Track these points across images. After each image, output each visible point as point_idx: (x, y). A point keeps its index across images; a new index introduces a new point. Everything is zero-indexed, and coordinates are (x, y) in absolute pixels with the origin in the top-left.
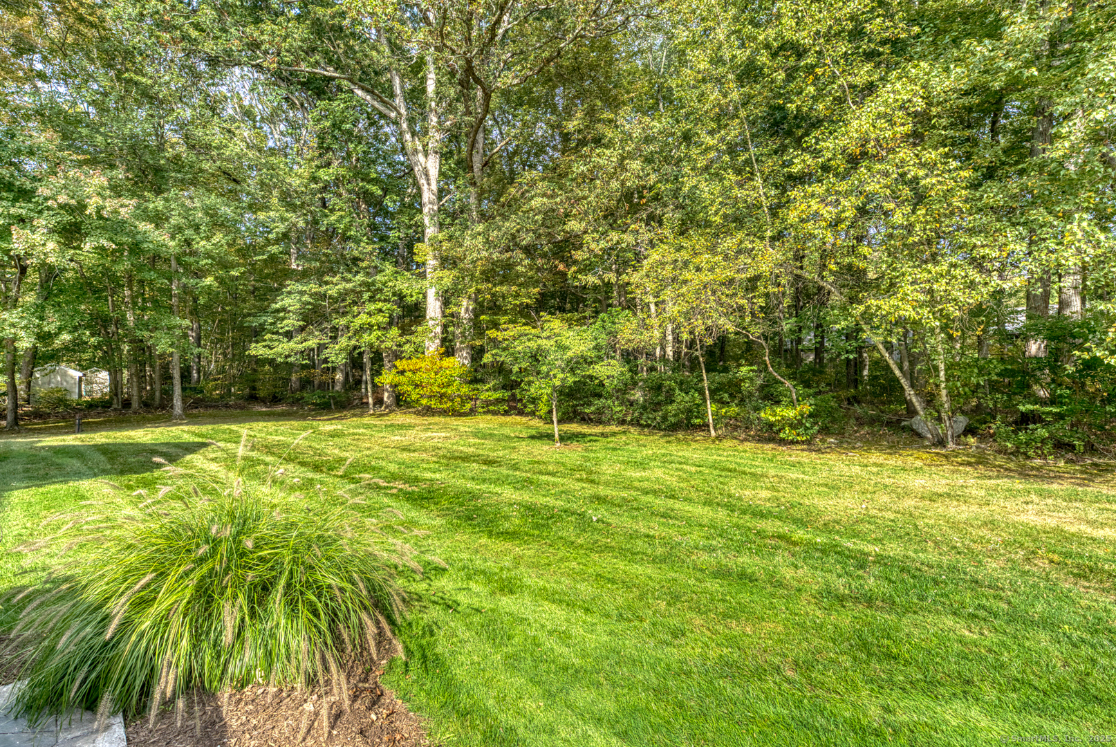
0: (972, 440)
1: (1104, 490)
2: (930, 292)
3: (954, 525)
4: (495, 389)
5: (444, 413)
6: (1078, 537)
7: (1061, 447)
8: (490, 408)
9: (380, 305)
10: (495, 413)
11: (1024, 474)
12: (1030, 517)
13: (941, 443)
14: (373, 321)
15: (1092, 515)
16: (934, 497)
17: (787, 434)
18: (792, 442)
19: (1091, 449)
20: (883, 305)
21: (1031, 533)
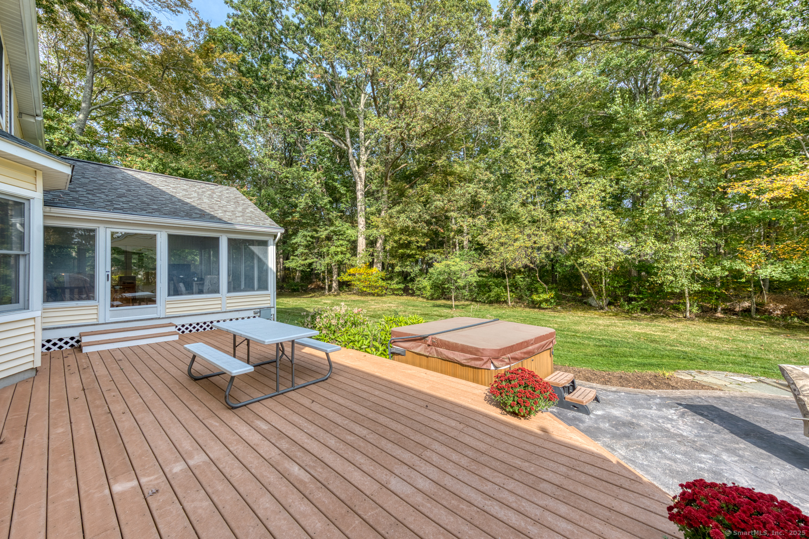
0: (612, 307)
1: (657, 323)
2: (605, 257)
3: (618, 332)
4: (398, 283)
5: (373, 295)
6: (651, 335)
7: (643, 310)
8: (394, 292)
9: (341, 242)
10: (397, 295)
11: (632, 319)
12: (637, 330)
13: (602, 308)
14: (339, 250)
15: (654, 329)
16: (608, 326)
17: (544, 305)
18: (546, 309)
19: (652, 310)
20: (588, 260)
21: (638, 333)
